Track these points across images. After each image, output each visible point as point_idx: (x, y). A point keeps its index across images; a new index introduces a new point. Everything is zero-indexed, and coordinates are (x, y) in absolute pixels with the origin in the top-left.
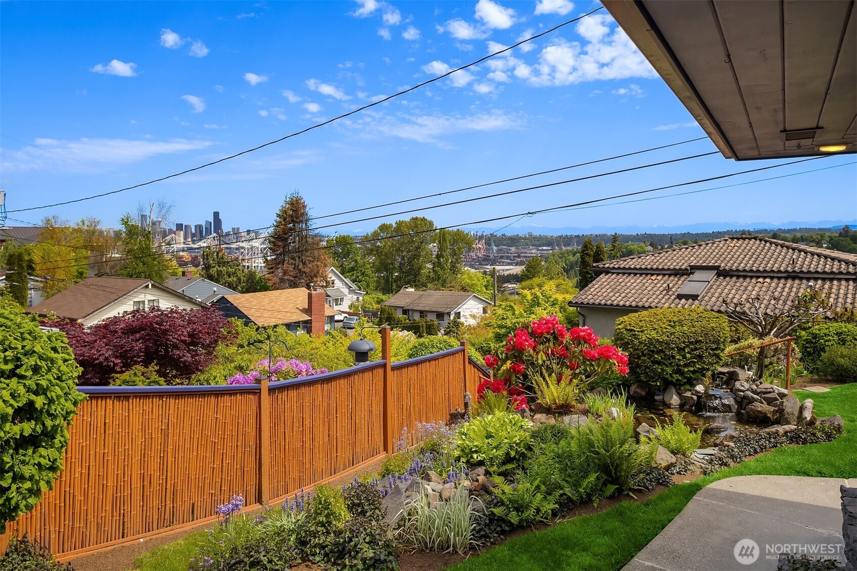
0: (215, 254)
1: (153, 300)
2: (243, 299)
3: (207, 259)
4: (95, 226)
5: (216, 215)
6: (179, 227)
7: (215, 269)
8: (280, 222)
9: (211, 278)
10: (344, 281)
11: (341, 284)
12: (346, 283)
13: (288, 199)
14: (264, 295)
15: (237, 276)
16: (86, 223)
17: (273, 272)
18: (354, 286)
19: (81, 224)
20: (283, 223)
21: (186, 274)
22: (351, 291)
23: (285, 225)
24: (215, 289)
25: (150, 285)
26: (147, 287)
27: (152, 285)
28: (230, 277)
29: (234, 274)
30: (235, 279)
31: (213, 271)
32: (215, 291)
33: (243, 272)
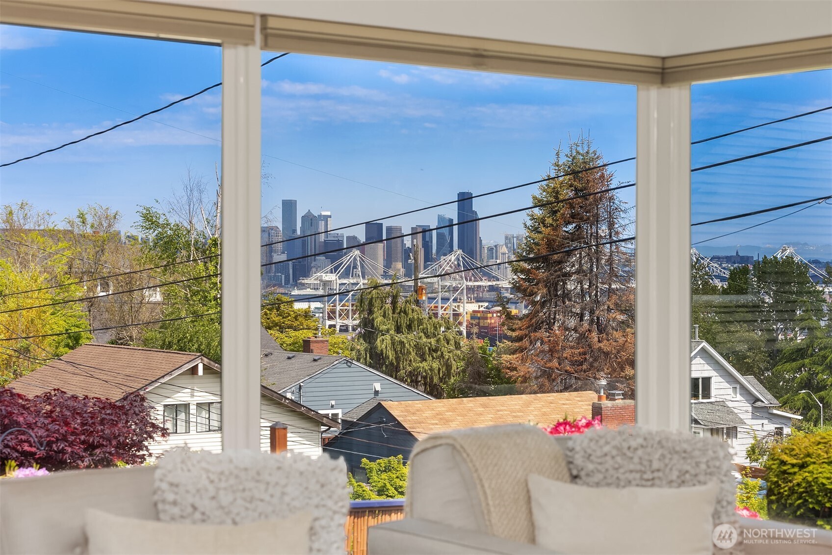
0: (389, 300)
1: (210, 404)
2: (428, 414)
3: (371, 312)
4: (110, 226)
5: (465, 199)
6: (374, 231)
7: (388, 337)
8: (543, 221)
9: (377, 360)
10: (737, 381)
11: (730, 391)
12: (743, 387)
13: (563, 160)
14: (484, 406)
15: (442, 355)
16: (90, 219)
17: (521, 350)
18: (766, 398)
19: (78, 221)
20: (549, 221)
21: (312, 346)
22: (760, 411)
23: (555, 228)
24: (378, 386)
25: (201, 368)
26: (194, 371)
27: (206, 368)
28: (424, 359)
29: (436, 351)
30: (435, 365)
31: (383, 343)
32: (376, 393)
33: (457, 346)
